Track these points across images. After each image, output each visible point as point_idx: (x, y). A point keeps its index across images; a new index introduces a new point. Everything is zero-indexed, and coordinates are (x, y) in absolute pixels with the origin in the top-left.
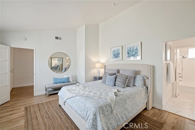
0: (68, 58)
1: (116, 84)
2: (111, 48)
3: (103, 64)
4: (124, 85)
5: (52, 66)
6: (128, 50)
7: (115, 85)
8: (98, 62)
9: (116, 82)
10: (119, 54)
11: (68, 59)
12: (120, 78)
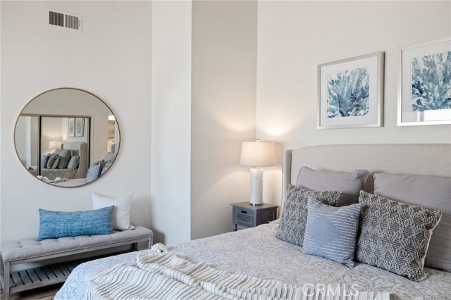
0: (112, 118)
1: (361, 255)
2: (319, 68)
3: (278, 145)
4: (414, 262)
5: (45, 154)
6: (417, 72)
7: (356, 261)
8: (253, 137)
9: (363, 244)
10: (365, 95)
11: (113, 123)
12: (390, 221)
